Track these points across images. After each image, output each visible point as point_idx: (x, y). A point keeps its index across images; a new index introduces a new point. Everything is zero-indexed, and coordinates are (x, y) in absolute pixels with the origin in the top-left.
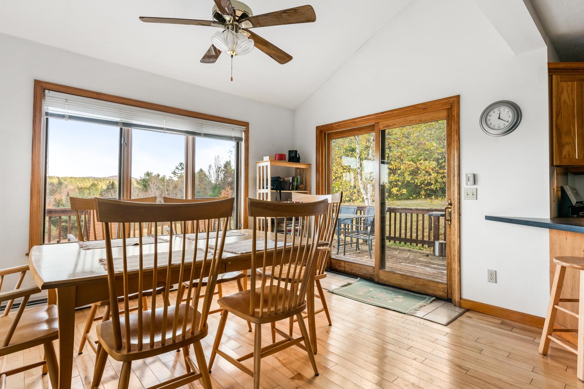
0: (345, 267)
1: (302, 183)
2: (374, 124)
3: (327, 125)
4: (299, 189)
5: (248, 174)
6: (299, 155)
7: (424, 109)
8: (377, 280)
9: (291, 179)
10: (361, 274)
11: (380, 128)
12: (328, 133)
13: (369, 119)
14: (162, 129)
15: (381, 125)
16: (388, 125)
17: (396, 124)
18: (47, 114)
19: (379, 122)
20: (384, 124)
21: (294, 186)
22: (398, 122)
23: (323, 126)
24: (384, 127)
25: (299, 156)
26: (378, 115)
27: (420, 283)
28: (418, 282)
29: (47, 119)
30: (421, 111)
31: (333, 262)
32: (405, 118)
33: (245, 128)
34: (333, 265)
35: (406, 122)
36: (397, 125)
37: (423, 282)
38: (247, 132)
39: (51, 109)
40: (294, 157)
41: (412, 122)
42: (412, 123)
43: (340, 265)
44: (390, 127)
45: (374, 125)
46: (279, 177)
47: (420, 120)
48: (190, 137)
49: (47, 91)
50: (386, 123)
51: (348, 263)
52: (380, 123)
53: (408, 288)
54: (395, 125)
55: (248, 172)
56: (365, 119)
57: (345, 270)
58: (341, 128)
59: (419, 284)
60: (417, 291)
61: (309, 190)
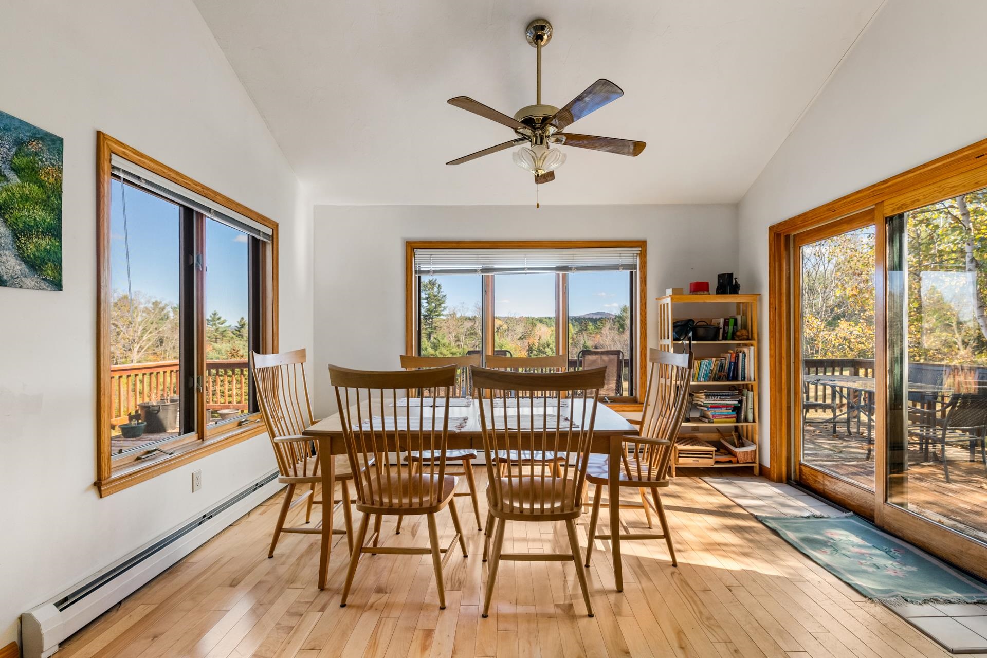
0: (824, 485)
1: (745, 326)
2: (874, 206)
3: (786, 221)
4: (737, 338)
5: (646, 317)
6: (736, 280)
7: (977, 158)
8: (878, 521)
9: (722, 321)
10: (854, 504)
11: (886, 214)
12: (794, 235)
13: (859, 198)
14: (523, 269)
15: (887, 207)
16: (902, 205)
17: (918, 200)
18: (420, 272)
19: (883, 201)
20: (893, 204)
21: (727, 333)
22: (924, 195)
23: (780, 224)
24: (893, 211)
25: (736, 282)
26: (875, 188)
27: (971, 552)
28: (969, 549)
29: (419, 277)
30: (971, 162)
31: (804, 471)
32: (938, 184)
33: (640, 249)
34: (804, 477)
35: (943, 193)
36: (922, 201)
37: (980, 551)
38: (643, 255)
39: (424, 267)
40: (727, 284)
41: (956, 190)
42: (956, 192)
43: (816, 478)
44: (906, 208)
45: (873, 210)
46: (691, 320)
47: (977, 183)
48: (561, 273)
49: (415, 250)
50: (899, 200)
51: (830, 479)
52: (885, 203)
53: (945, 556)
54: (918, 203)
55: (646, 314)
56: (852, 201)
57: (824, 491)
58: (811, 224)
59: (969, 552)
60: (967, 567)
61: (756, 338)
